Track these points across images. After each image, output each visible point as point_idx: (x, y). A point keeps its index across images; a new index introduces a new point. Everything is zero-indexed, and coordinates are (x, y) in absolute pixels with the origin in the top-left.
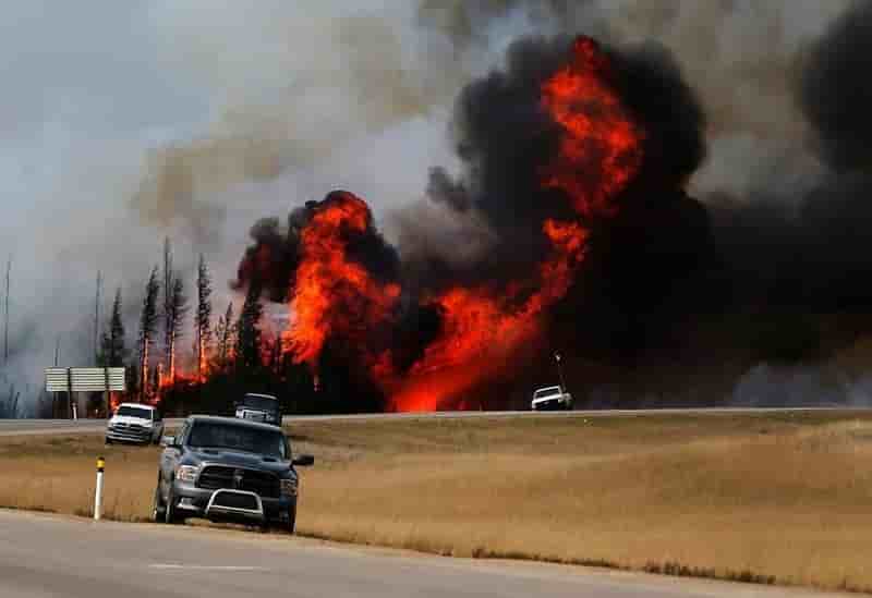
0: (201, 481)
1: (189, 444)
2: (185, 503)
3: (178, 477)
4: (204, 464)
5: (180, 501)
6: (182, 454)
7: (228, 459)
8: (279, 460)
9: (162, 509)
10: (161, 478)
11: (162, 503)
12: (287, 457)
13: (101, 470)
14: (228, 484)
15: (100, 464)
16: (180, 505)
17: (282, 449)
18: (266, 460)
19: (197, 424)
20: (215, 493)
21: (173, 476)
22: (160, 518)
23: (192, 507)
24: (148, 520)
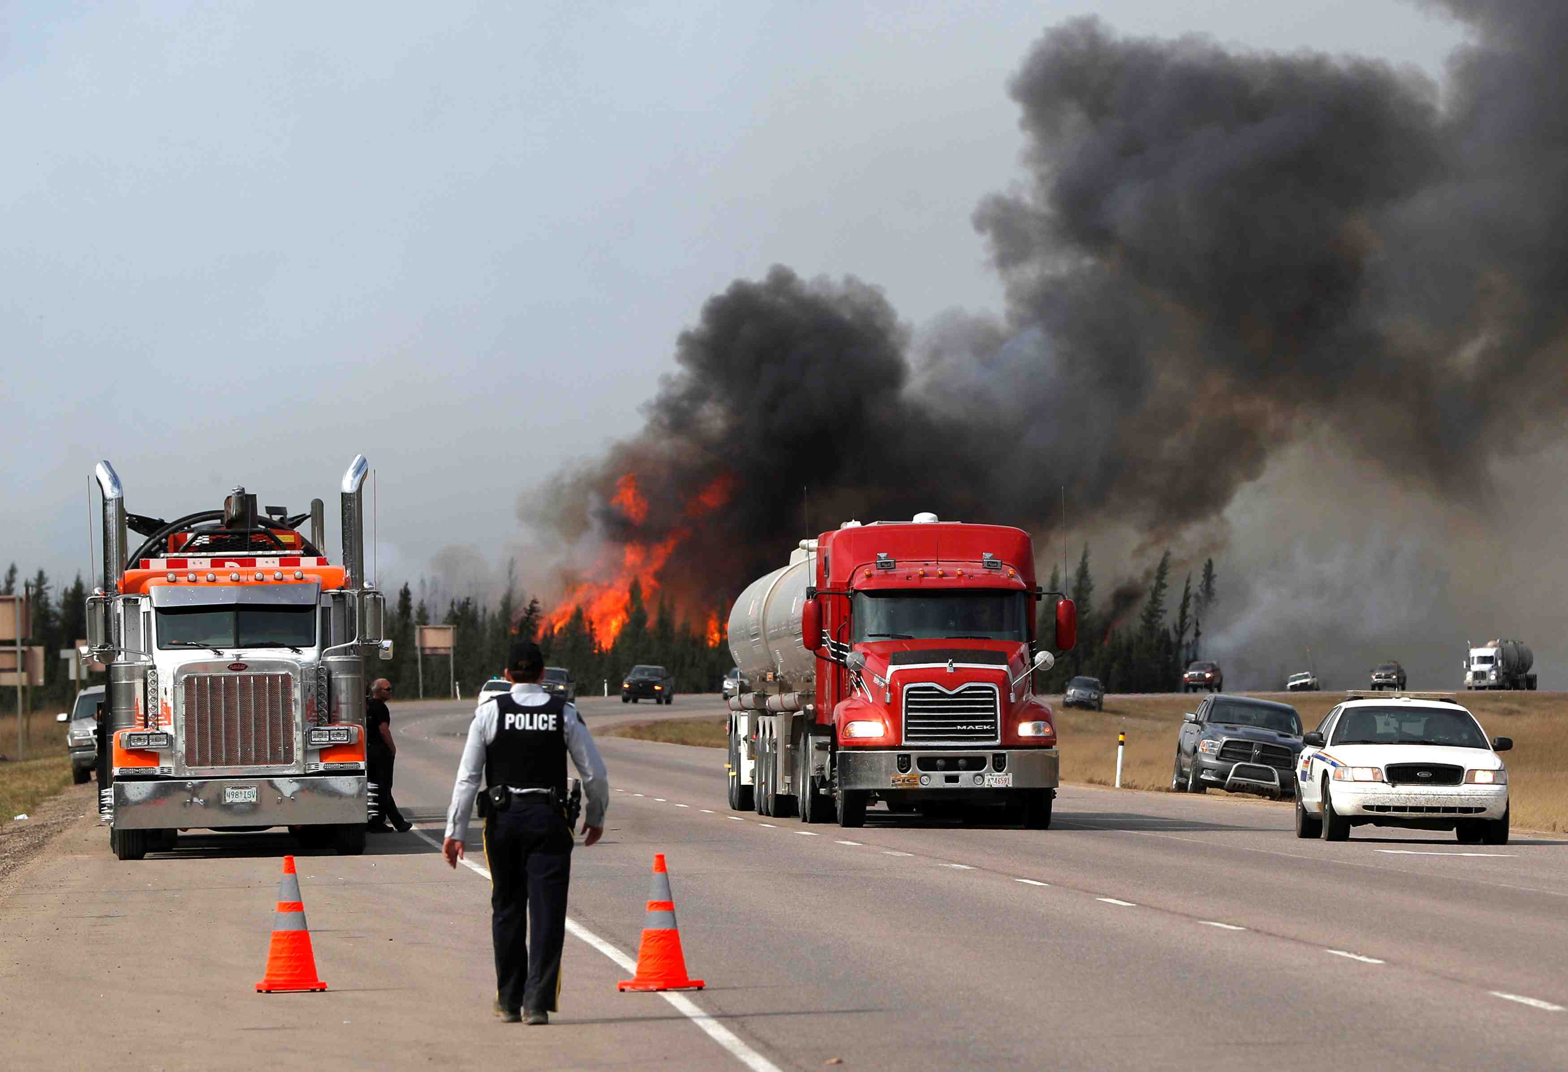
0: (1222, 755)
1: (1209, 720)
2: (1207, 774)
3: (1200, 750)
4: (1225, 739)
5: (1202, 773)
6: (1202, 729)
7: (1248, 734)
8: (1294, 737)
9: (1183, 780)
10: (1179, 750)
11: (1181, 774)
12: (1300, 732)
13: (1122, 743)
14: (1247, 757)
15: (1121, 738)
16: (1202, 777)
17: (1295, 727)
18: (1281, 735)
19: (1216, 703)
20: (1235, 766)
21: (1195, 750)
22: (1181, 788)
23: (1213, 778)
24: (1168, 790)
